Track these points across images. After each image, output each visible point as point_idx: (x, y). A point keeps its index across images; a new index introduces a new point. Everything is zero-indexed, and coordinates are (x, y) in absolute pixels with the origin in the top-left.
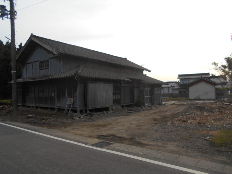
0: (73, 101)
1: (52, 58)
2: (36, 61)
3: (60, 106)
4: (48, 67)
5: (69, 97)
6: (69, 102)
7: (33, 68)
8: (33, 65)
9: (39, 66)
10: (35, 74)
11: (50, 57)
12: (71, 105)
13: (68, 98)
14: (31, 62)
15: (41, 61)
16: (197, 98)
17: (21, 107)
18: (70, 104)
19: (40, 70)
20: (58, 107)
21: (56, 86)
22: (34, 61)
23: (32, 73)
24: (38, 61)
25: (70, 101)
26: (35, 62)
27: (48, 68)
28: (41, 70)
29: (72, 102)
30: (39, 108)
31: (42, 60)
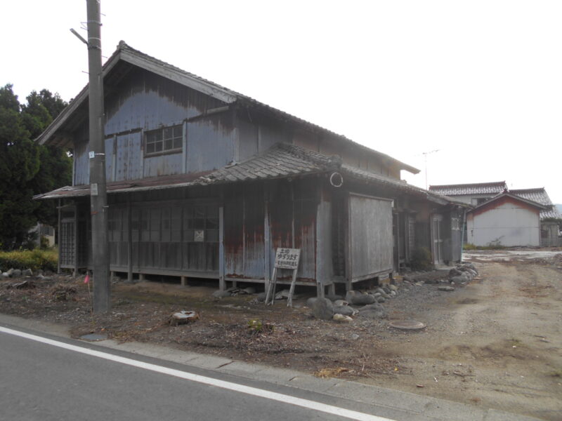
0: (298, 258)
1: (192, 120)
2: (129, 129)
3: (239, 274)
4: (178, 149)
5: (280, 243)
6: (281, 259)
7: (115, 153)
8: (115, 144)
9: (143, 145)
10: (125, 171)
11: (188, 117)
12: (292, 270)
13: (276, 247)
14: (110, 133)
15: (150, 129)
16: (495, 244)
17: (74, 274)
18: (289, 266)
19: (145, 157)
20: (229, 276)
21: (221, 210)
22: (123, 130)
23: (114, 169)
24: (138, 130)
25: (288, 257)
26: (126, 133)
27: (181, 152)
28: (147, 160)
29: (297, 260)
30: (141, 277)
31: (153, 126)
